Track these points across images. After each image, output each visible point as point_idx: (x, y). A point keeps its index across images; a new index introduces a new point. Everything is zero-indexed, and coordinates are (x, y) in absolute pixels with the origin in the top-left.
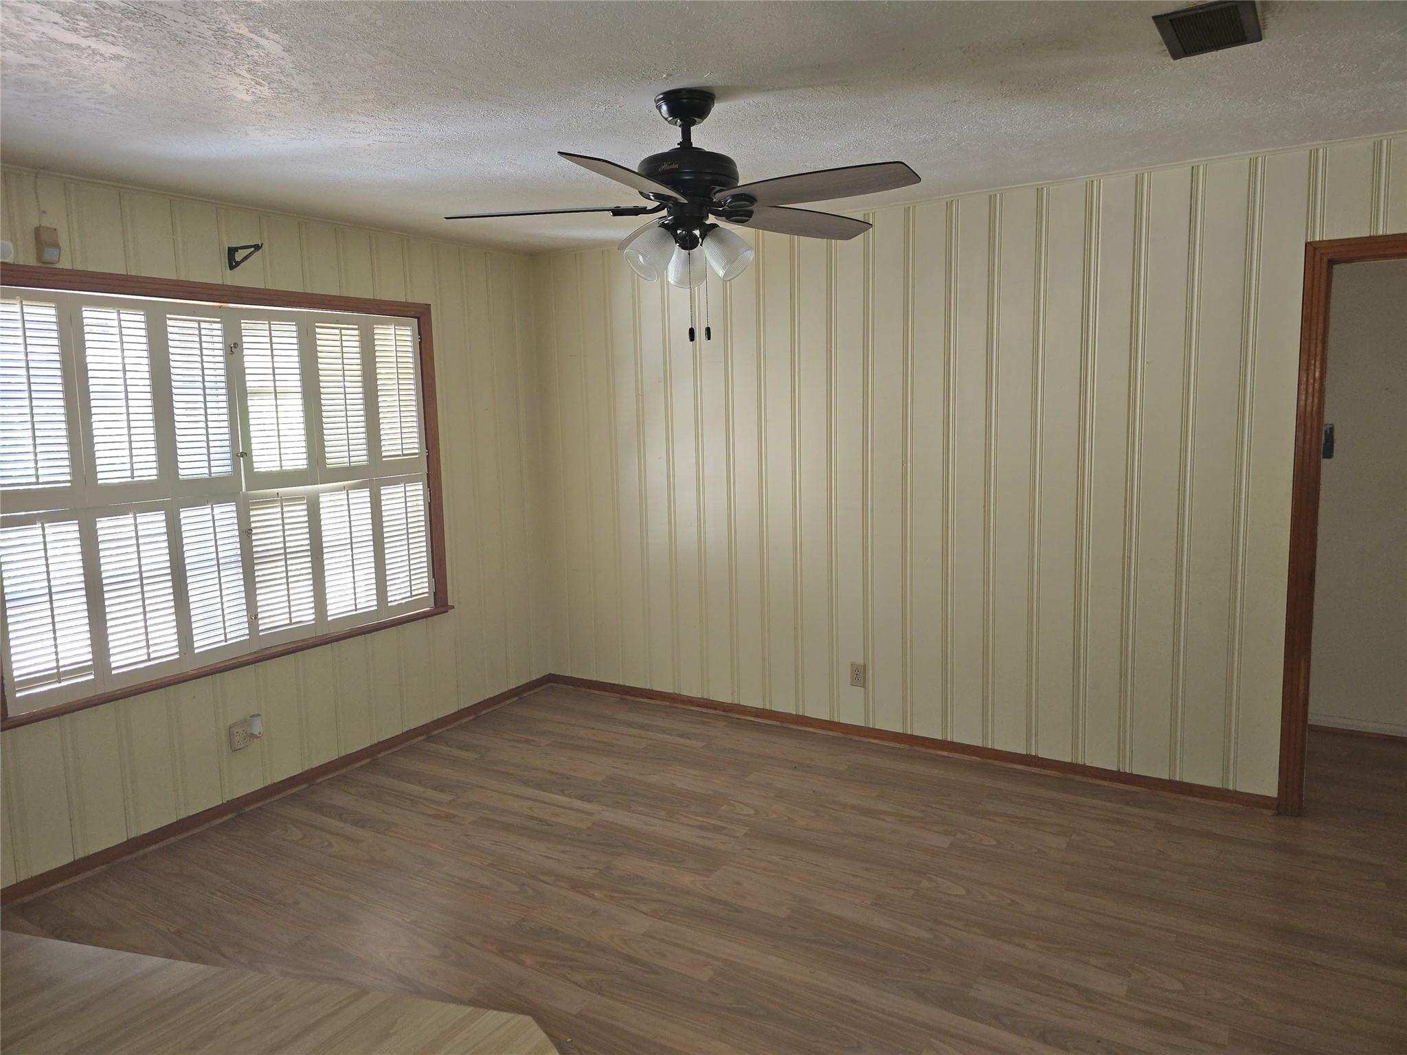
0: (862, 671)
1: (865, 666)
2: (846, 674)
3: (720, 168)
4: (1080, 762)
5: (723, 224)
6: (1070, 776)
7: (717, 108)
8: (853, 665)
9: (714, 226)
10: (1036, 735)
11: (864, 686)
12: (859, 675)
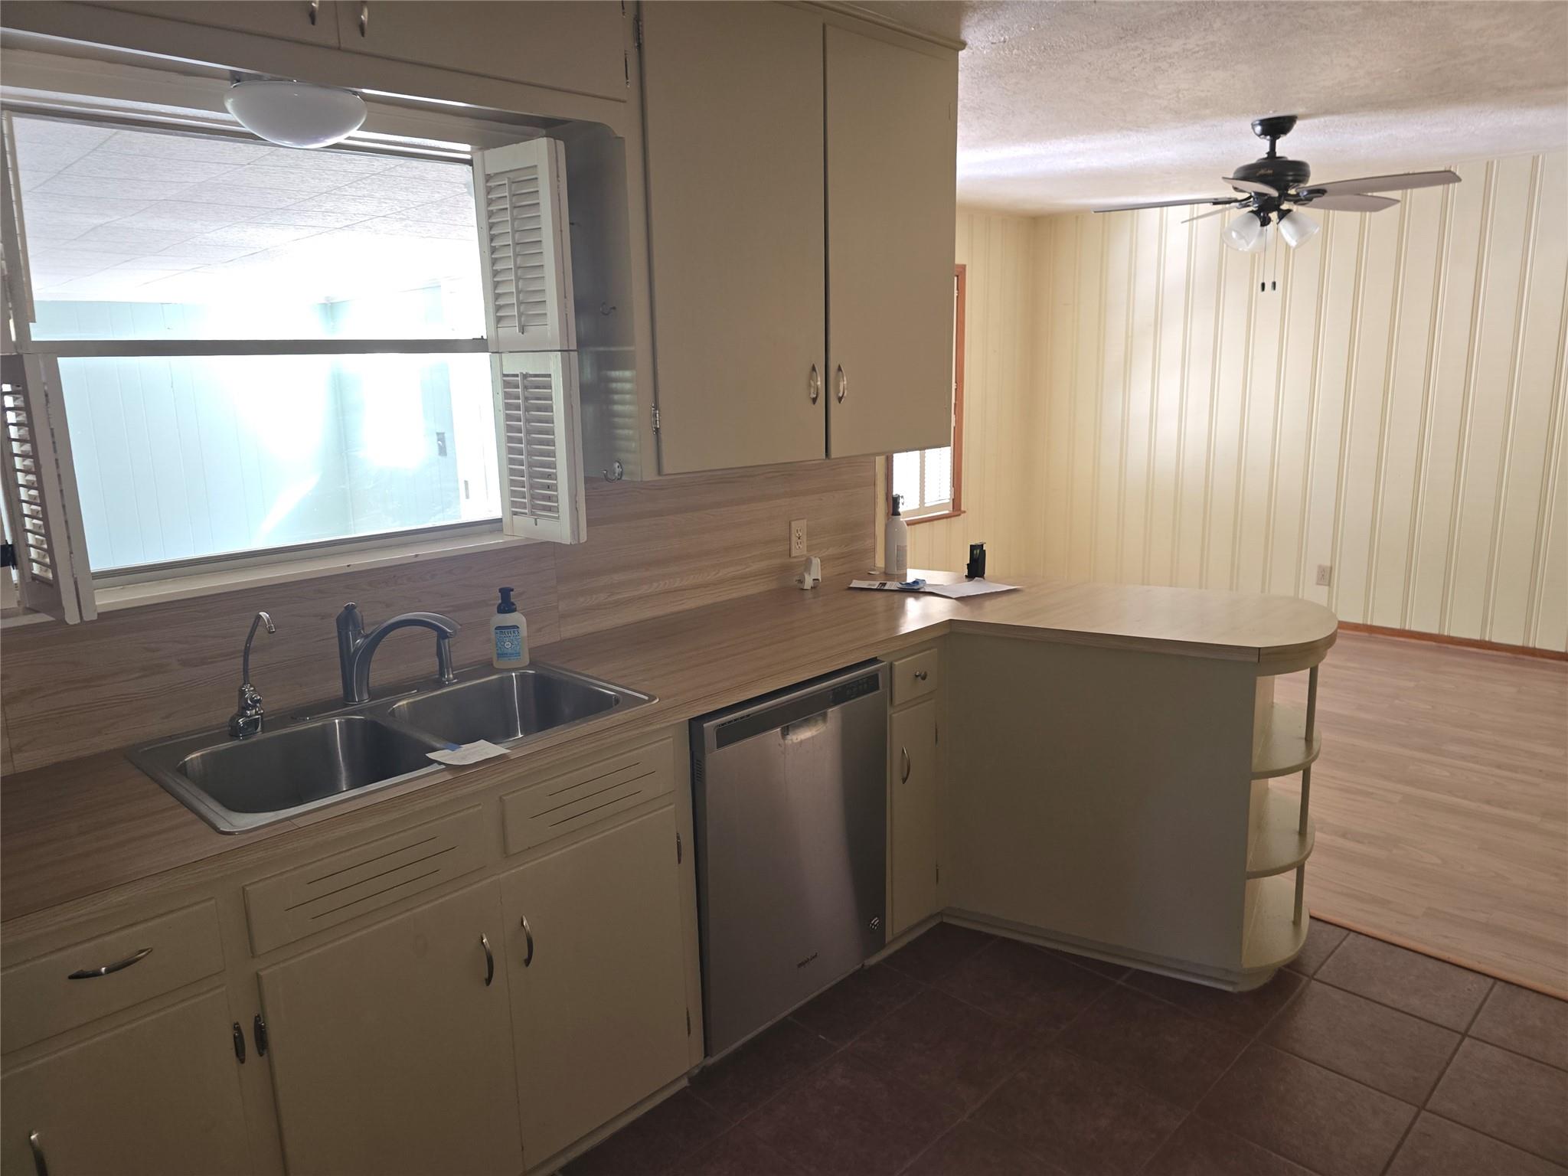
0: (1329, 572)
1: (1331, 568)
2: (1312, 575)
3: (1298, 170)
4: (1531, 645)
5: (1295, 208)
6: (1521, 656)
7: (1298, 125)
8: (1320, 567)
9: (1289, 211)
10: (1492, 624)
11: (1329, 585)
12: (1326, 576)
